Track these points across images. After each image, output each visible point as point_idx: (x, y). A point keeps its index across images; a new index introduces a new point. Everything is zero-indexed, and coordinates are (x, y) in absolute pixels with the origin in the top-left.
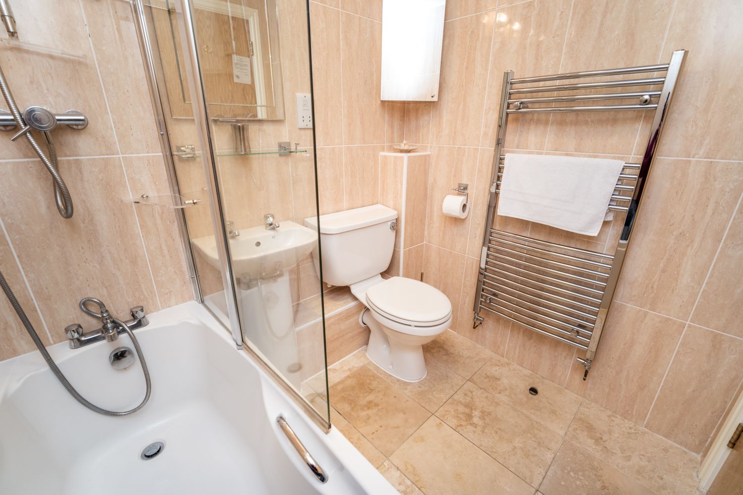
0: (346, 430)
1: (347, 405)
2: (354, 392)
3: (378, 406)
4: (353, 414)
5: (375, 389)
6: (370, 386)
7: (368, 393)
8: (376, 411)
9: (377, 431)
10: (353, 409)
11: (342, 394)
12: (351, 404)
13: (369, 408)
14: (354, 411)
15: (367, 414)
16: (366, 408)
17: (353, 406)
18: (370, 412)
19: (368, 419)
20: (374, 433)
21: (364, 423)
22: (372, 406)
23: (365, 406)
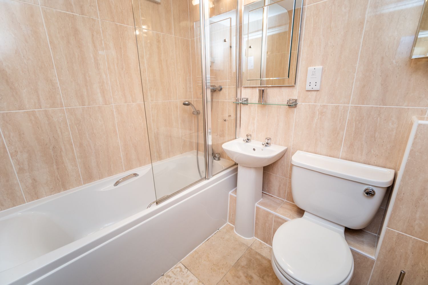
0: (227, 265)
1: (245, 263)
2: (257, 266)
3: (250, 283)
4: (240, 267)
5: (264, 280)
6: (266, 276)
7: (258, 275)
8: (245, 282)
9: (229, 283)
10: (243, 267)
11: (253, 259)
12: (247, 265)
13: (246, 277)
14: (242, 268)
15: (241, 276)
16: (246, 275)
17: (245, 266)
18: (243, 278)
19: (238, 277)
20: (228, 281)
21: (233, 275)
22: (248, 279)
23: (247, 274)
